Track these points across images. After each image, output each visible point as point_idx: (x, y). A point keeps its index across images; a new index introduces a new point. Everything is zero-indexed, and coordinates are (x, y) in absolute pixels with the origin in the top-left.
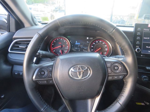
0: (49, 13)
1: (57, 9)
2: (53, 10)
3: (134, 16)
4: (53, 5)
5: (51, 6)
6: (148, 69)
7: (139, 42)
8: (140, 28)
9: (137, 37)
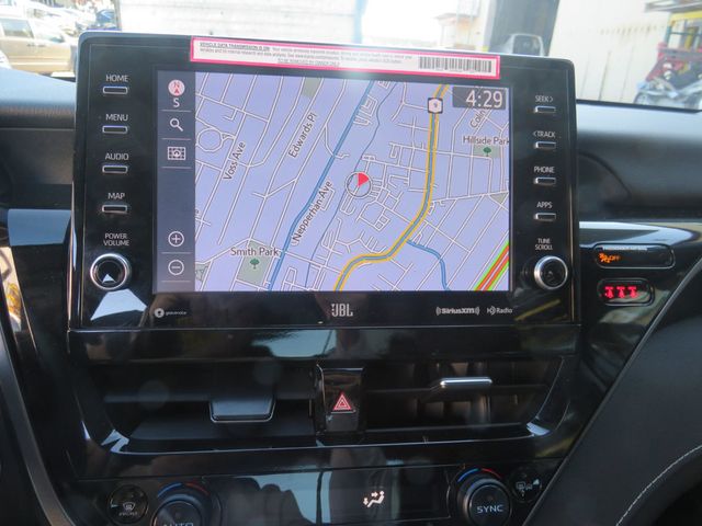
0: (61, 41)
5: (75, 7)
6: (219, 418)
7: (123, 195)
8: (124, 78)
9: (108, 156)
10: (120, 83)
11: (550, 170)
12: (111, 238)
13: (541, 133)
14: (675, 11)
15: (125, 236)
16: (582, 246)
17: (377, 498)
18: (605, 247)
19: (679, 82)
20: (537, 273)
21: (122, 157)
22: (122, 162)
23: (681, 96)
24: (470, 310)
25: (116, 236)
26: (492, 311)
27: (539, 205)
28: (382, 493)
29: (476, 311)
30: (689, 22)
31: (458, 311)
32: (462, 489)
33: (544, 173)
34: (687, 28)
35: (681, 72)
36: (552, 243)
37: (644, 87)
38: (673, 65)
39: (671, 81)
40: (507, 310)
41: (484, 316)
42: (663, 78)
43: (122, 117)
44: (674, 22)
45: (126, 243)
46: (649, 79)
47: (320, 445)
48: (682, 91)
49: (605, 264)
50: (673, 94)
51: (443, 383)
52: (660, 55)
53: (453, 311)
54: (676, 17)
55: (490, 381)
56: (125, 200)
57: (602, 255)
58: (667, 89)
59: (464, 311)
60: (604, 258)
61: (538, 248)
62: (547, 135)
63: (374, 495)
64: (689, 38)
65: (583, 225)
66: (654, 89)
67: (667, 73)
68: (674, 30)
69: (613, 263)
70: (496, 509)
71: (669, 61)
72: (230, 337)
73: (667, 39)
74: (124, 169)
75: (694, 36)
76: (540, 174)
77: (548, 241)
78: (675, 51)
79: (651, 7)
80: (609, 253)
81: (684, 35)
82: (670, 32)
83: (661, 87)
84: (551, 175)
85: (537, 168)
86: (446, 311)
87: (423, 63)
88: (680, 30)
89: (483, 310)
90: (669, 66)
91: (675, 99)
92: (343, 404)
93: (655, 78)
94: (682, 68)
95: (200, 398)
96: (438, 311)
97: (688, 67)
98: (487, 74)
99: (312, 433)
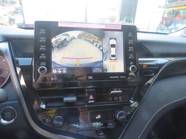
1: (18, 10)
2: (12, 12)
3: (115, 19)
4: (13, 5)
5: (9, 6)
6: (65, 101)
7: (44, 54)
8: (44, 30)
9: (41, 46)
10: (43, 31)
11: (132, 48)
12: (42, 63)
13: (130, 40)
14: (165, 8)
15: (45, 63)
16: (140, 64)
17: (99, 117)
18: (144, 64)
19: (167, 25)
20: (130, 69)
21: (44, 46)
22: (44, 48)
23: (168, 29)
24: (117, 77)
25: (43, 63)
26: (121, 77)
27: (130, 55)
28: (100, 116)
29: (118, 77)
30: (169, 11)
31: (114, 77)
32: (116, 114)
33: (131, 49)
34: (168, 12)
35: (167, 23)
36: (133, 63)
37: (159, 27)
38: (166, 21)
39: (165, 25)
40: (124, 77)
41: (120, 78)
42: (163, 24)
43: (44, 38)
44: (165, 11)
45: (45, 64)
46: (160, 25)
47: (86, 106)
48: (168, 28)
49: (144, 67)
50: (166, 28)
51: (112, 92)
52: (162, 19)
53: (113, 77)
54: (166, 9)
55: (121, 92)
56: (45, 55)
57: (144, 65)
58: (164, 27)
59: (115, 77)
60: (144, 66)
61: (130, 64)
62: (131, 41)
63: (98, 116)
64: (169, 15)
65: (139, 59)
66: (161, 27)
67: (164, 23)
68: (165, 12)
69: (146, 67)
70: (123, 117)
71: (164, 20)
72: (68, 84)
73: (164, 15)
74: (44, 49)
75: (170, 14)
76: (130, 49)
77: (132, 62)
78: (166, 18)
79: (159, 7)
80: (145, 65)
81: (168, 14)
82: (164, 13)
83: (163, 27)
84: (132, 49)
85: (129, 48)
86: (112, 77)
87: (106, 26)
88: (167, 12)
89: (120, 77)
90: (164, 21)
91: (166, 30)
92: (91, 97)
93: (161, 24)
94: (168, 22)
95: (61, 97)
96: (110, 77)
97: (169, 22)
98: (119, 29)
99: (85, 104)
